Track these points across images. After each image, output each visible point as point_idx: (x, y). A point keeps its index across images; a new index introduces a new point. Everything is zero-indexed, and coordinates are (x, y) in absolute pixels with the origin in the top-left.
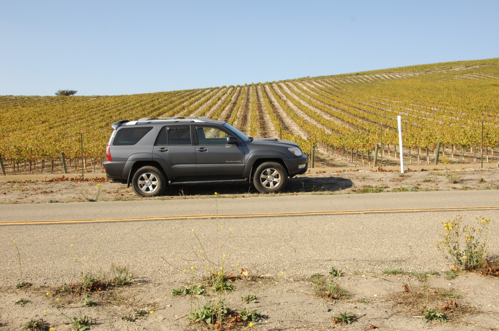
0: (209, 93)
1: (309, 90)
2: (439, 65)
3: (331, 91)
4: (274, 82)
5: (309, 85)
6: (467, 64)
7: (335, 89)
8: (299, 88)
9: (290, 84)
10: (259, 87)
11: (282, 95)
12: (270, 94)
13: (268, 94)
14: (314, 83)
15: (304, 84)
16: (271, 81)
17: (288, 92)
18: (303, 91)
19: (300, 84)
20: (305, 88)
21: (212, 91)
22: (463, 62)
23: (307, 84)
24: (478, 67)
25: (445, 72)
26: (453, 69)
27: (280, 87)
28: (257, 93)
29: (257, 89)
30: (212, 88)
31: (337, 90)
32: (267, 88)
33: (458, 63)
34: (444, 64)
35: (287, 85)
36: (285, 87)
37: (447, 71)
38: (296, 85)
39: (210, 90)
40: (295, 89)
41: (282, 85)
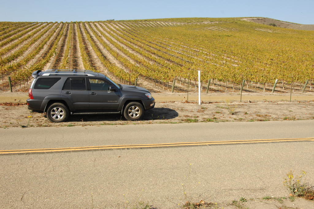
0: (46, 26)
1: (115, 30)
2: (196, 19)
3: (130, 32)
4: (91, 22)
5: (115, 26)
6: (212, 20)
7: (132, 30)
8: (108, 27)
9: (103, 25)
10: (81, 25)
11: (98, 32)
12: (89, 30)
13: (88, 30)
14: (119, 25)
15: (112, 25)
16: (89, 21)
17: (102, 30)
18: (112, 30)
19: (109, 25)
20: (113, 28)
21: (48, 25)
22: (209, 18)
23: (114, 25)
24: (217, 23)
25: (198, 24)
26: (203, 23)
27: (95, 25)
28: (80, 29)
29: (80, 26)
30: (47, 23)
31: (134, 31)
32: (87, 26)
33: (206, 19)
34: (198, 19)
35: (101, 25)
36: (99, 26)
37: (200, 24)
38: (106, 25)
39: (46, 24)
40: (106, 28)
41: (97, 24)
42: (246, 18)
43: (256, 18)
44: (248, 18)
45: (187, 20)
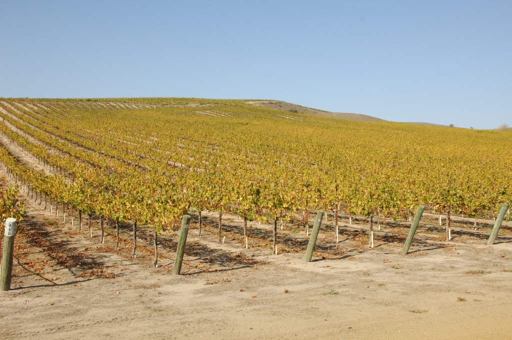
2: (175, 99)
6: (202, 102)
9: (6, 104)
15: (25, 105)
19: (19, 105)
24: (213, 105)
25: (181, 107)
26: (189, 105)
33: (193, 100)
34: (179, 99)
37: (184, 107)
42: (252, 101)
43: (268, 102)
44: (255, 101)
45: (161, 101)
